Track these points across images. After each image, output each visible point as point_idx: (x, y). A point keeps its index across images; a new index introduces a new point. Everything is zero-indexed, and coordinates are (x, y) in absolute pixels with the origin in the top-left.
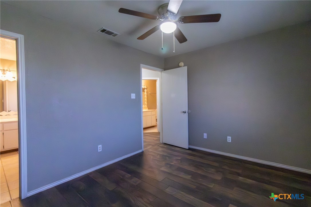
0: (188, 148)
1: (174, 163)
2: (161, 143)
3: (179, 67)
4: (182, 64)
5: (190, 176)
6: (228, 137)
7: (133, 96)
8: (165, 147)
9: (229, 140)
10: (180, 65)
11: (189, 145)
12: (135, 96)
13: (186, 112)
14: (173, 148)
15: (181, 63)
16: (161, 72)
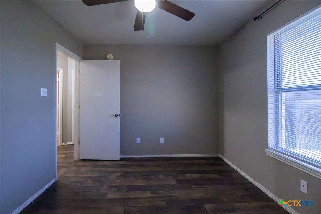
0: (119, 159)
1: (118, 183)
2: (75, 161)
3: (106, 59)
4: (110, 56)
5: (149, 192)
6: (161, 138)
7: (44, 93)
8: (88, 164)
9: (162, 141)
10: (108, 57)
11: (120, 155)
12: (46, 92)
13: (119, 115)
14: (99, 163)
15: (108, 55)
16: (79, 61)
